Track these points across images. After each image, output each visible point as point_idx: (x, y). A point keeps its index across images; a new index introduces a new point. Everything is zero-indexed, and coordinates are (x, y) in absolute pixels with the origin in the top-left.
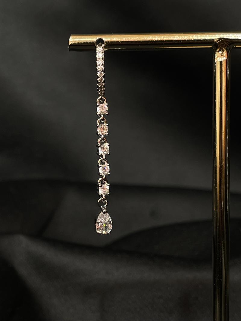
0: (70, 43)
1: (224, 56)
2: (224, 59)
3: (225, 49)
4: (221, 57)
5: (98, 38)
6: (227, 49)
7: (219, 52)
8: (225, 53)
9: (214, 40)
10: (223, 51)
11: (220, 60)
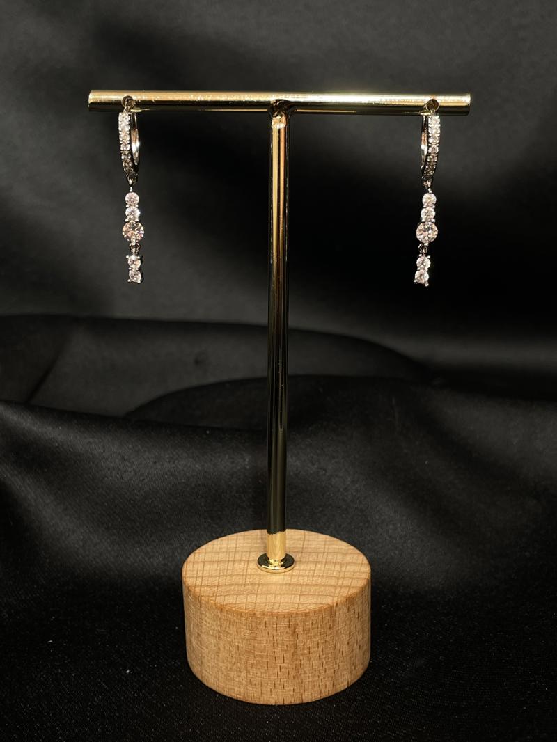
0: (90, 101)
1: (282, 122)
2: (282, 126)
3: (282, 113)
4: (278, 124)
5: (126, 95)
6: (285, 114)
7: (276, 116)
8: (284, 118)
9: (270, 102)
10: (281, 116)
11: (278, 128)
